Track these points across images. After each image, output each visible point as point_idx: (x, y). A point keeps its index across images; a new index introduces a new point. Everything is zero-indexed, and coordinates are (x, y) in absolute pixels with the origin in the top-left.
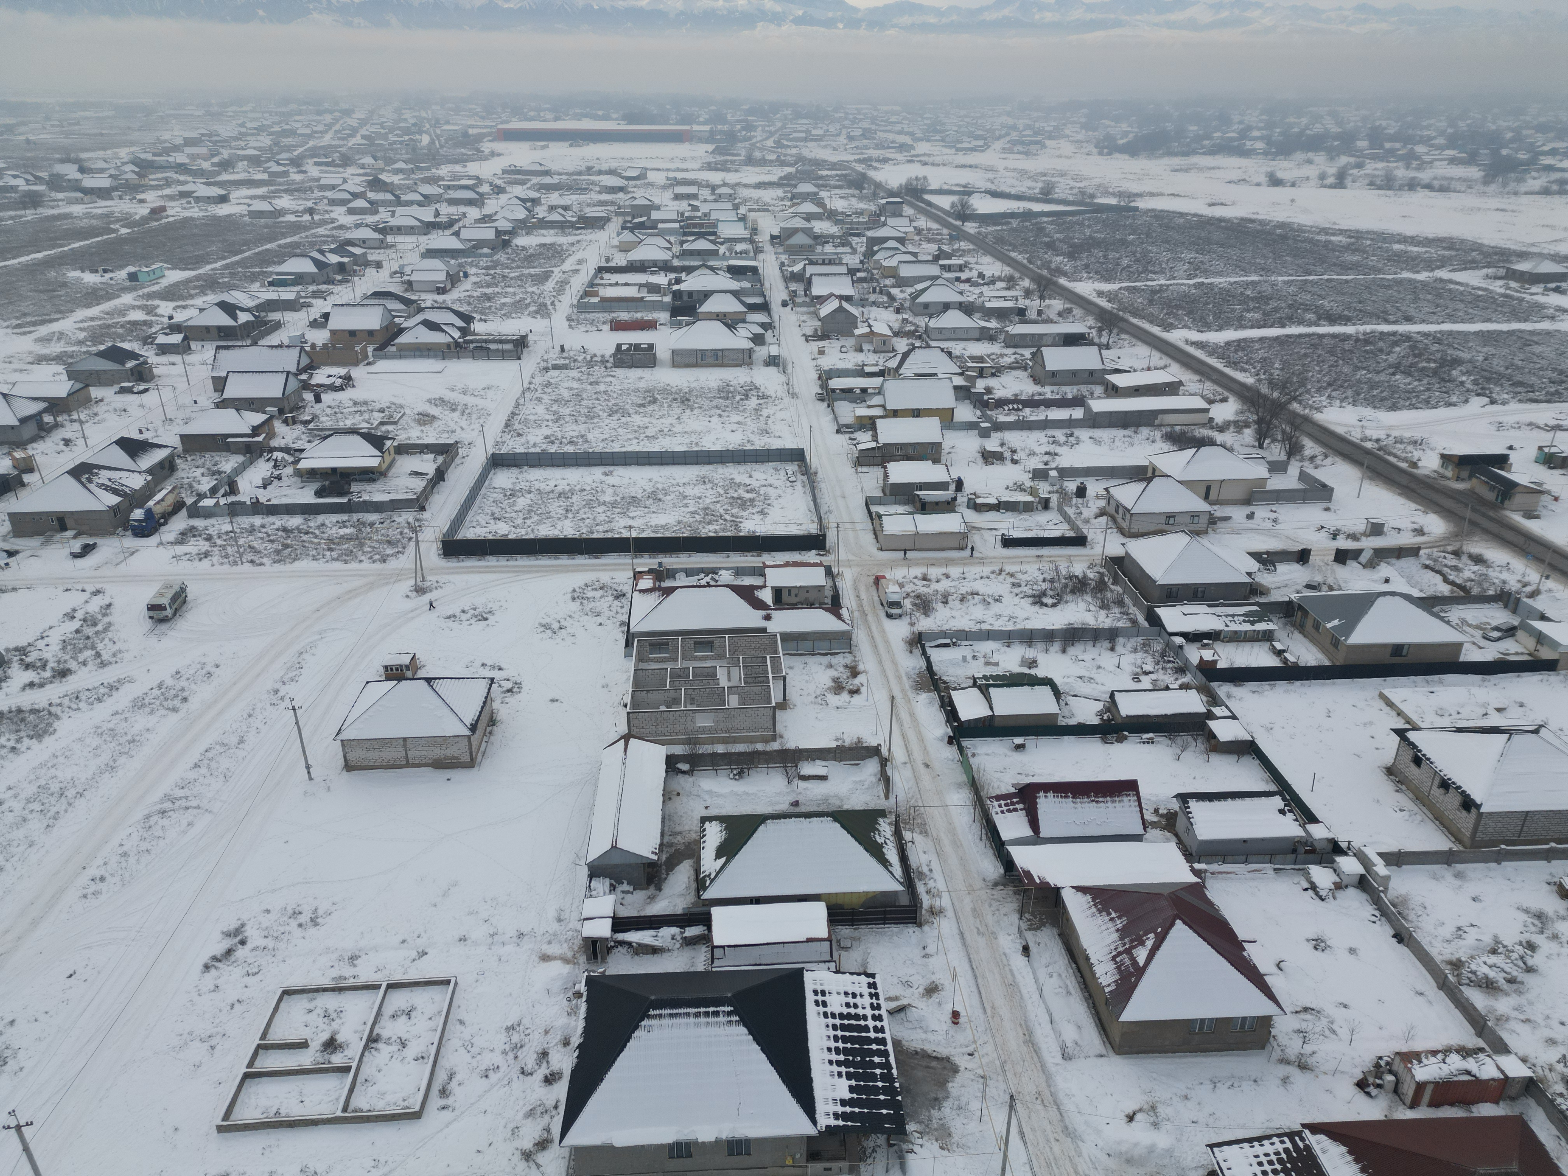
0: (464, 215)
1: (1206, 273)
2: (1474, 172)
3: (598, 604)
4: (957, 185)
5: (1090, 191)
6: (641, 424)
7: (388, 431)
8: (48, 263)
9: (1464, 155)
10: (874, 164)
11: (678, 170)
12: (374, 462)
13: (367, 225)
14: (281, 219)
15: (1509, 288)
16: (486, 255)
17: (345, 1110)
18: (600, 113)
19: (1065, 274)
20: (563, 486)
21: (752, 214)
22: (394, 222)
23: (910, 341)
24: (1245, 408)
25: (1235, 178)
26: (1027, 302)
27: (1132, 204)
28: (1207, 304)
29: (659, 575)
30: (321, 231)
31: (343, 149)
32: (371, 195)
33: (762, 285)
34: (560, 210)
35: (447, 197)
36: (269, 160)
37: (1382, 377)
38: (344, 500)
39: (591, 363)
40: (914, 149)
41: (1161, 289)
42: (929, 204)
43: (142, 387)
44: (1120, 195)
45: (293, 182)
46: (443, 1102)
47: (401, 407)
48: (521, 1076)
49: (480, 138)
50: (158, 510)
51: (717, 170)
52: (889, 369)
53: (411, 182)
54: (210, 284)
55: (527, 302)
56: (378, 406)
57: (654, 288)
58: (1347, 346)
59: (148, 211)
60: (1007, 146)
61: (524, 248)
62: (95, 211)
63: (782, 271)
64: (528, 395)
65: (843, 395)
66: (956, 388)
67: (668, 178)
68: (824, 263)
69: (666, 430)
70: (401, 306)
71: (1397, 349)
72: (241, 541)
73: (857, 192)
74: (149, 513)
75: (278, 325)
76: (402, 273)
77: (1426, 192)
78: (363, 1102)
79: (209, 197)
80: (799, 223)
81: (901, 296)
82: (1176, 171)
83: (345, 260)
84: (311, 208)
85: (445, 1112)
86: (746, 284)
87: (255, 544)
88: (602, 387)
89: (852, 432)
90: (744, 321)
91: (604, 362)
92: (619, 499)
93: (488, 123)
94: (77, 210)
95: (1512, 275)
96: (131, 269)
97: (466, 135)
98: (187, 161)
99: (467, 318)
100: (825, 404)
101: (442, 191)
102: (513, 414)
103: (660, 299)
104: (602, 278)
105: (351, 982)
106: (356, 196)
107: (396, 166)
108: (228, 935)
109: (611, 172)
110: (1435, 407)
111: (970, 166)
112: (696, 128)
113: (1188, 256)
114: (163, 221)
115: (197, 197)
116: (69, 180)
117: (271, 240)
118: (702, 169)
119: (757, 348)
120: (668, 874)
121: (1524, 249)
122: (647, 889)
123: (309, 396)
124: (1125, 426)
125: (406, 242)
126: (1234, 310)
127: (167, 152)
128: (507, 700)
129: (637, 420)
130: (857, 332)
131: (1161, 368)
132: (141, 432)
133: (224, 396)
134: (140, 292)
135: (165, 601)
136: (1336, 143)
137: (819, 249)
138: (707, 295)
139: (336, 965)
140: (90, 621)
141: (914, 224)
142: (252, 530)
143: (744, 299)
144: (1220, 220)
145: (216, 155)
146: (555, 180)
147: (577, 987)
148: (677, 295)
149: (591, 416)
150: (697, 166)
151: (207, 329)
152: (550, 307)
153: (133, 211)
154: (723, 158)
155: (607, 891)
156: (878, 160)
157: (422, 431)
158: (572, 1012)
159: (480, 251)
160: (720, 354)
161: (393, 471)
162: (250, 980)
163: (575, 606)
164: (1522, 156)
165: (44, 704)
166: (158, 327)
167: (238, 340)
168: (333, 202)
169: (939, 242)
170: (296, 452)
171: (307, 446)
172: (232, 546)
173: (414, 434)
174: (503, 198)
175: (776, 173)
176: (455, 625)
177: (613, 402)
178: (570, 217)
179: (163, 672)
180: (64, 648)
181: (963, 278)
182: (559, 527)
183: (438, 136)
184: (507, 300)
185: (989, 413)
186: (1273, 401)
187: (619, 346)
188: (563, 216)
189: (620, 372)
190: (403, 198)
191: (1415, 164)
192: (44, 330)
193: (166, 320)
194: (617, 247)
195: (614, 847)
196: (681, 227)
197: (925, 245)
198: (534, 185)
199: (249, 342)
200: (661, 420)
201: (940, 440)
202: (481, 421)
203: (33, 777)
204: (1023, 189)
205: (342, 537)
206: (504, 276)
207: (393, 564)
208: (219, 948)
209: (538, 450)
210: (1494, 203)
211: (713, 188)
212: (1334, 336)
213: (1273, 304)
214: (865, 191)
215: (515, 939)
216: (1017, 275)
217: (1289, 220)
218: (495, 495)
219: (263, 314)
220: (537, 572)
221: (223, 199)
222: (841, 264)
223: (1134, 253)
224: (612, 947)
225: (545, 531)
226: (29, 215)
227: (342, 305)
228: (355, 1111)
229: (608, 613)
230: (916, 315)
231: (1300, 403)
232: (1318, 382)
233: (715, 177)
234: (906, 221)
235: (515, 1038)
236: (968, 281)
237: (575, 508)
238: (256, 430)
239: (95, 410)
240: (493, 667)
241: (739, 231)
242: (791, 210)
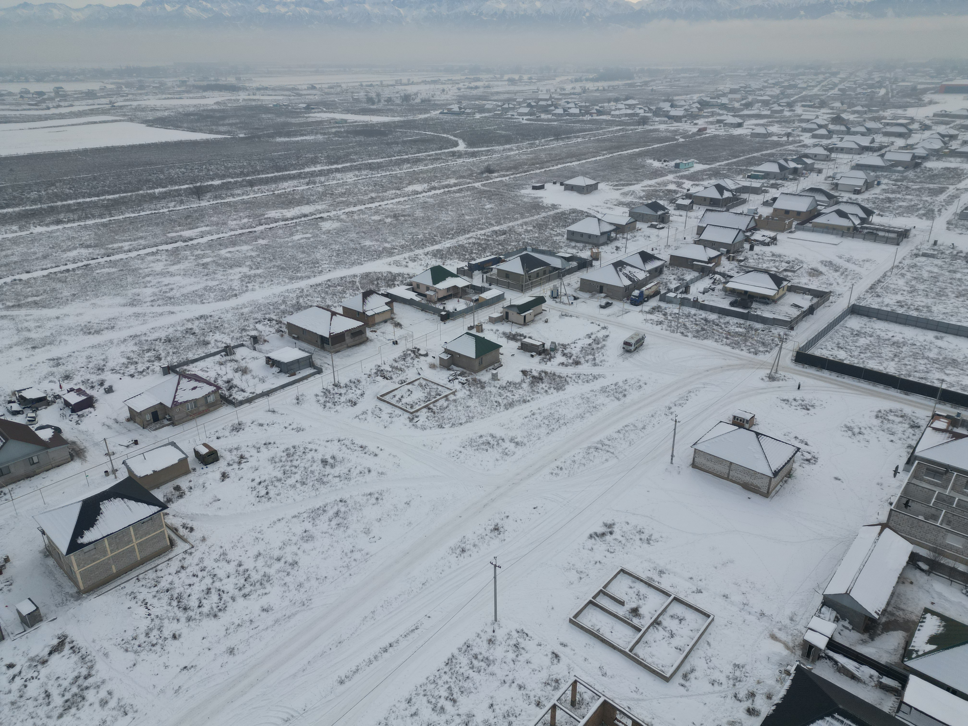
0: (892, 143)
3: (895, 426)
7: (787, 276)
8: (639, 155)
12: (771, 293)
13: (821, 146)
14: (769, 139)
16: (899, 172)
17: (631, 650)
20: (898, 338)
22: (840, 145)
29: (954, 421)
30: (791, 147)
31: (823, 97)
32: (831, 127)
35: (884, 130)
36: (774, 103)
38: (745, 311)
39: (955, 257)
43: (661, 226)
45: (785, 117)
46: (683, 682)
47: (802, 262)
48: (734, 698)
49: (925, 91)
50: (646, 293)
53: (862, 119)
54: (716, 173)
55: (919, 207)
56: (787, 259)
59: (697, 130)
61: (931, 169)
62: (670, 128)
64: (895, 271)
70: (825, 199)
72: (681, 320)
74: (642, 293)
75: (744, 201)
76: (834, 178)
78: (641, 652)
79: (732, 124)
83: (799, 166)
84: (789, 133)
85: (682, 688)
87: (687, 324)
88: (958, 276)
92: (941, 358)
93: (936, 81)
94: (662, 127)
96: (678, 161)
97: (914, 89)
98: (727, 102)
99: (869, 212)
101: (881, 126)
102: (879, 281)
105: (656, 584)
106: (820, 126)
107: (855, 109)
108: (606, 525)
114: (704, 136)
115: (726, 123)
116: (664, 111)
117: (757, 151)
120: (882, 633)
122: (862, 633)
123: (747, 246)
125: (844, 158)
127: (718, 97)
128: (804, 465)
132: (653, 250)
133: (700, 238)
134: (678, 175)
135: (633, 341)
139: (652, 570)
140: (597, 341)
142: (688, 316)
145: (745, 99)
147: (789, 668)
149: (941, 294)
151: (705, 199)
152: (936, 213)
153: (690, 129)
155: (832, 619)
157: (810, 280)
158: (780, 681)
159: (895, 168)
161: (782, 301)
162: (608, 554)
163: (877, 422)
165: (564, 375)
166: (680, 194)
167: (719, 207)
168: (805, 130)
170: (727, 277)
171: (736, 275)
172: (675, 321)
173: (804, 281)
174: (927, 134)
176: (786, 407)
177: (964, 287)
179: (619, 378)
180: (581, 351)
182: (885, 365)
183: (892, 90)
184: (904, 204)
190: (853, 129)
192: (626, 189)
193: (685, 191)
195: (847, 594)
198: (957, 125)
199: (724, 209)
202: (853, 281)
203: (549, 407)
205: (736, 333)
206: (907, 187)
207: (761, 357)
208: (601, 530)
209: (889, 309)
215: (758, 615)
218: (845, 332)
219: (738, 194)
220: (857, 390)
221: (740, 125)
224: (823, 657)
225: (872, 365)
226: (640, 129)
227: (787, 194)
228: (635, 654)
229: (900, 435)
235: (738, 673)
237: (903, 355)
238: (711, 260)
239: (636, 234)
240: (802, 441)
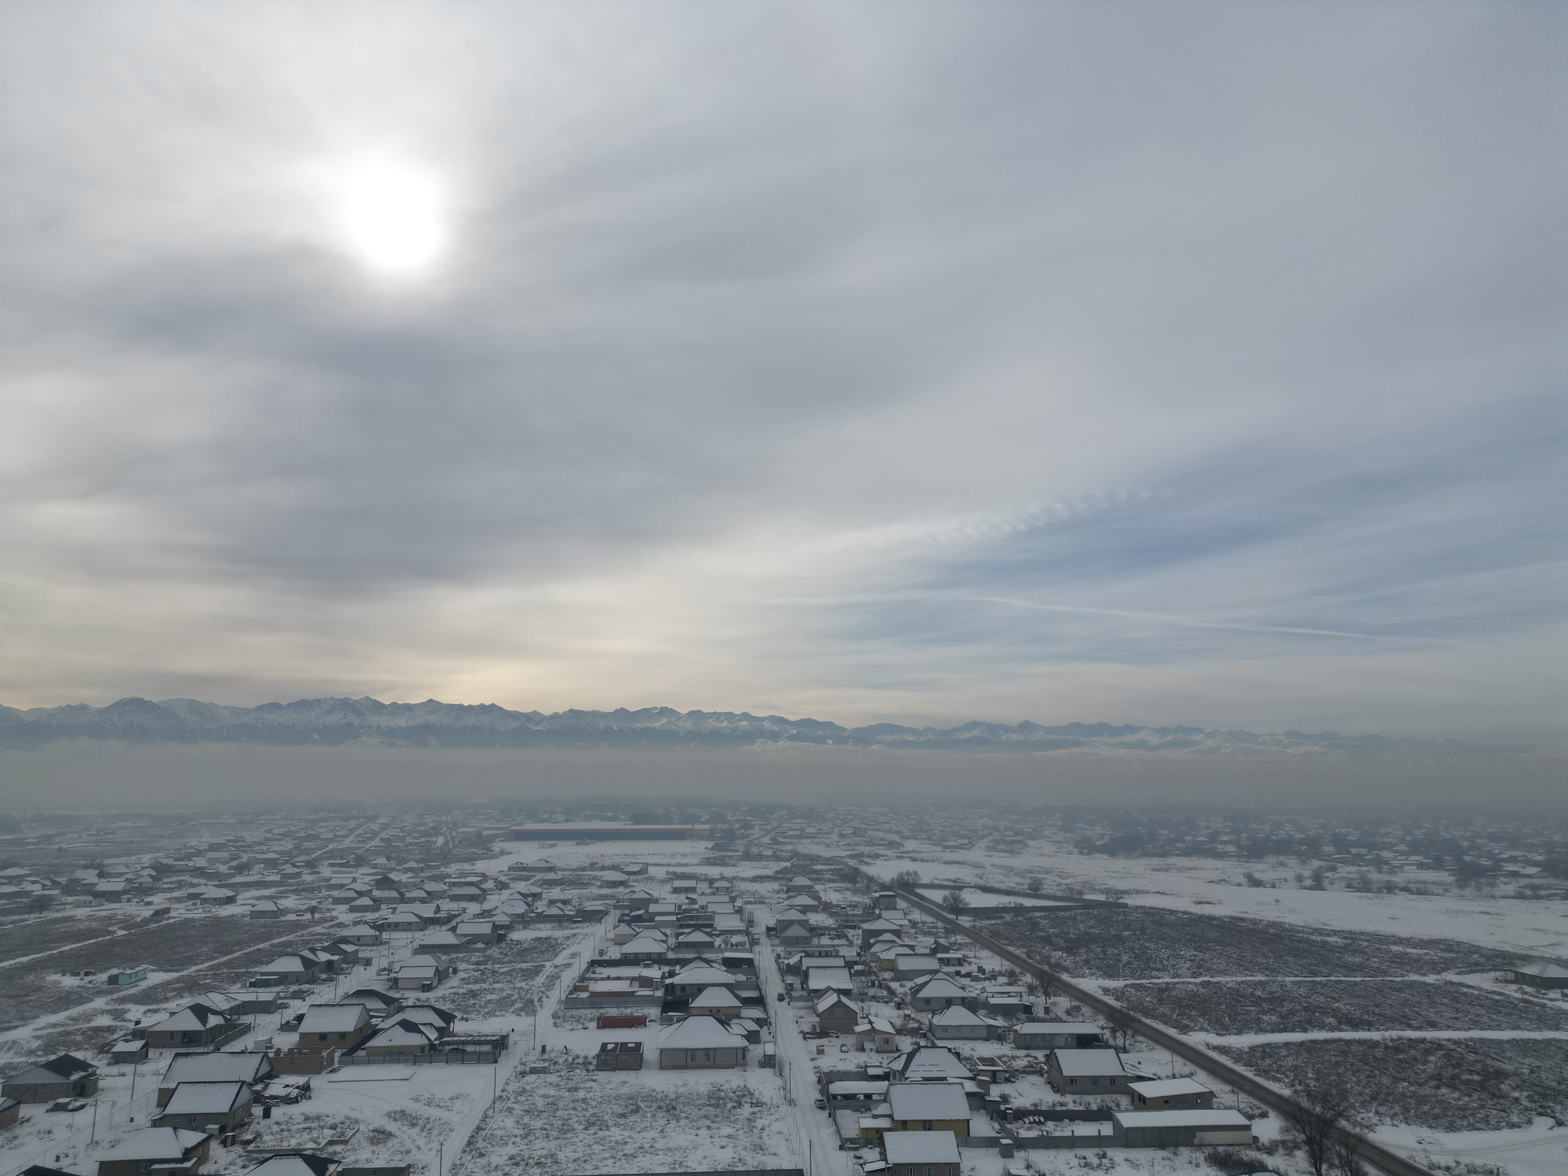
0: (464, 910)
1: (1210, 971)
2: (1445, 877)
4: (947, 880)
5: (1076, 887)
6: (619, 1138)
7: (335, 1153)
8: (30, 968)
9: (1430, 861)
10: (866, 860)
11: (678, 865)
13: (365, 923)
14: (282, 918)
15: (1526, 993)
16: (479, 950)
18: (609, 815)
19: (1066, 970)
21: (748, 906)
22: (393, 919)
23: (914, 1040)
24: (1289, 1124)
25: (1215, 879)
26: (1032, 999)
27: (1121, 901)
28: (1220, 1004)
30: (318, 929)
31: (359, 852)
32: (377, 893)
33: (758, 978)
34: (560, 905)
35: (451, 893)
36: (286, 862)
37: (1426, 1091)
39: (571, 1066)
40: (903, 846)
41: (1168, 988)
42: (922, 897)
43: (78, 1104)
44: (1107, 891)
45: (304, 883)
47: (357, 1122)
49: (492, 839)
51: (716, 864)
52: (895, 1072)
53: (418, 880)
54: (191, 986)
55: (513, 998)
56: (330, 1121)
57: (646, 982)
58: (1379, 1053)
59: (152, 912)
60: (992, 845)
61: (518, 942)
62: (98, 913)
63: (778, 963)
64: (498, 1106)
65: (846, 1103)
66: (969, 1095)
67: (668, 873)
68: (820, 955)
69: (647, 1146)
70: (381, 1005)
71: (1432, 1058)
73: (851, 886)
75: (247, 1029)
76: (390, 970)
77: (1406, 895)
79: (216, 899)
80: (794, 915)
81: (902, 990)
82: (1157, 870)
83: (335, 958)
84: (314, 907)
86: (741, 978)
88: (581, 1094)
89: (857, 1149)
90: (738, 1017)
91: (586, 1063)
93: (503, 825)
94: (82, 913)
95: (1521, 979)
96: (114, 971)
97: (479, 836)
98: (205, 865)
99: (448, 1017)
100: (826, 1114)
101: (446, 888)
102: (479, 1129)
103: (651, 993)
104: (594, 972)
106: (361, 894)
107: (407, 865)
109: (614, 868)
110: (1497, 1128)
111: (958, 863)
112: (697, 826)
113: (1189, 953)
114: (164, 923)
115: (205, 899)
116: (85, 885)
117: (265, 939)
118: (701, 864)
119: (752, 1047)
121: (1524, 952)
123: (258, 1110)
124: (1162, 1146)
125: (401, 938)
126: (1248, 1012)
127: (189, 857)
129: (616, 1134)
130: (858, 1029)
131: (1187, 1076)
132: (58, 1159)
133: (165, 1112)
134: (115, 996)
136: (1304, 848)
137: (815, 941)
138: (700, 988)
141: (909, 917)
143: (738, 993)
144: (1211, 918)
145: (236, 859)
146: (559, 875)
148: (670, 989)
149: (565, 1129)
150: (696, 861)
151: (172, 1034)
152: (537, 1004)
153: (137, 913)
154: (722, 854)
156: (869, 856)
157: (373, 1152)
159: (474, 946)
160: (711, 1053)
164: (1486, 863)
166: (119, 1034)
167: (200, 1046)
168: (337, 901)
169: (935, 935)
173: (363, 1156)
174: (506, 893)
175: (771, 868)
177: (591, 1111)
178: (569, 911)
181: (963, 972)
183: (453, 838)
184: (494, 997)
185: (1008, 1126)
186: (1319, 1118)
187: (604, 1046)
188: (562, 910)
189: (602, 1076)
190: (408, 895)
191: (1385, 868)
193: (131, 1026)
194: (612, 940)
196: (678, 920)
197: (921, 938)
198: (538, 881)
199: (211, 1048)
200: (644, 1134)
201: (957, 1160)
202: (442, 1138)
204: (1012, 885)
206: (494, 972)
210: (1476, 906)
211: (711, 882)
212: (1361, 1042)
213: (1287, 1006)
214: (858, 885)
216: (1017, 970)
217: (1279, 920)
219: (235, 1017)
221: (230, 900)
222: (837, 956)
223: (1132, 950)
226: (32, 919)
227: (320, 1006)
230: (919, 1011)
231: (1348, 1120)
232: (1360, 1095)
233: (714, 872)
234: (900, 914)
236: (968, 975)
238: (188, 1153)
239: (17, 1132)
241: (735, 923)
242: (786, 903)
